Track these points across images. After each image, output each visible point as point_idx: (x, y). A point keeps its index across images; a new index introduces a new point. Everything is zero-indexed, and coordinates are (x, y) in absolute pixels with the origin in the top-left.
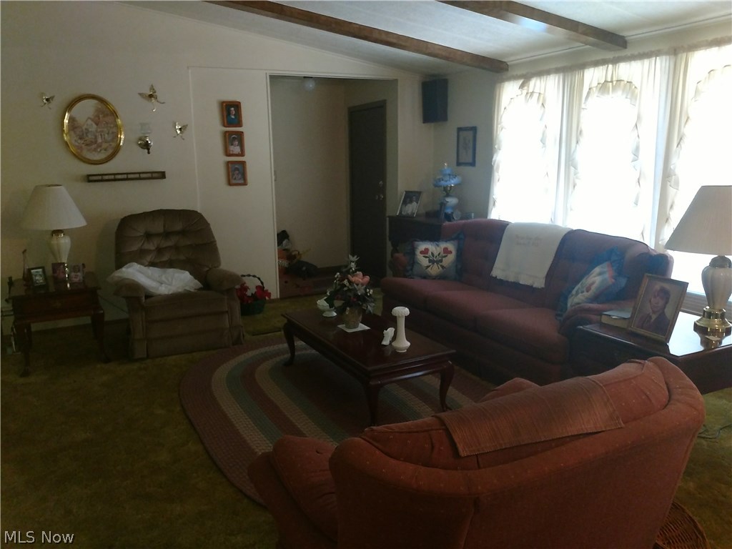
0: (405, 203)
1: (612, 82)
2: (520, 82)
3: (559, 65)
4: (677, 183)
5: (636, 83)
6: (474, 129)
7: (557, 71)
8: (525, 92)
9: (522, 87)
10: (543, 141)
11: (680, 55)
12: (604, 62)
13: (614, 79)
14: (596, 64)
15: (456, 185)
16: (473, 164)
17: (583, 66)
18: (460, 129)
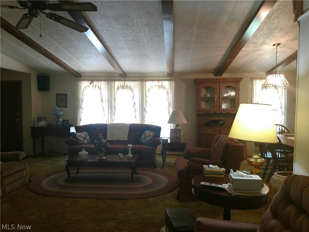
0: (38, 121)
1: (124, 86)
2: (90, 82)
3: (105, 79)
4: (146, 112)
5: (132, 87)
6: (66, 95)
7: (104, 80)
8: (92, 85)
9: (91, 83)
10: (102, 100)
11: (143, 82)
12: (121, 80)
13: (126, 85)
14: (119, 80)
15: (62, 114)
16: (66, 107)
17: (114, 80)
18: (57, 95)
